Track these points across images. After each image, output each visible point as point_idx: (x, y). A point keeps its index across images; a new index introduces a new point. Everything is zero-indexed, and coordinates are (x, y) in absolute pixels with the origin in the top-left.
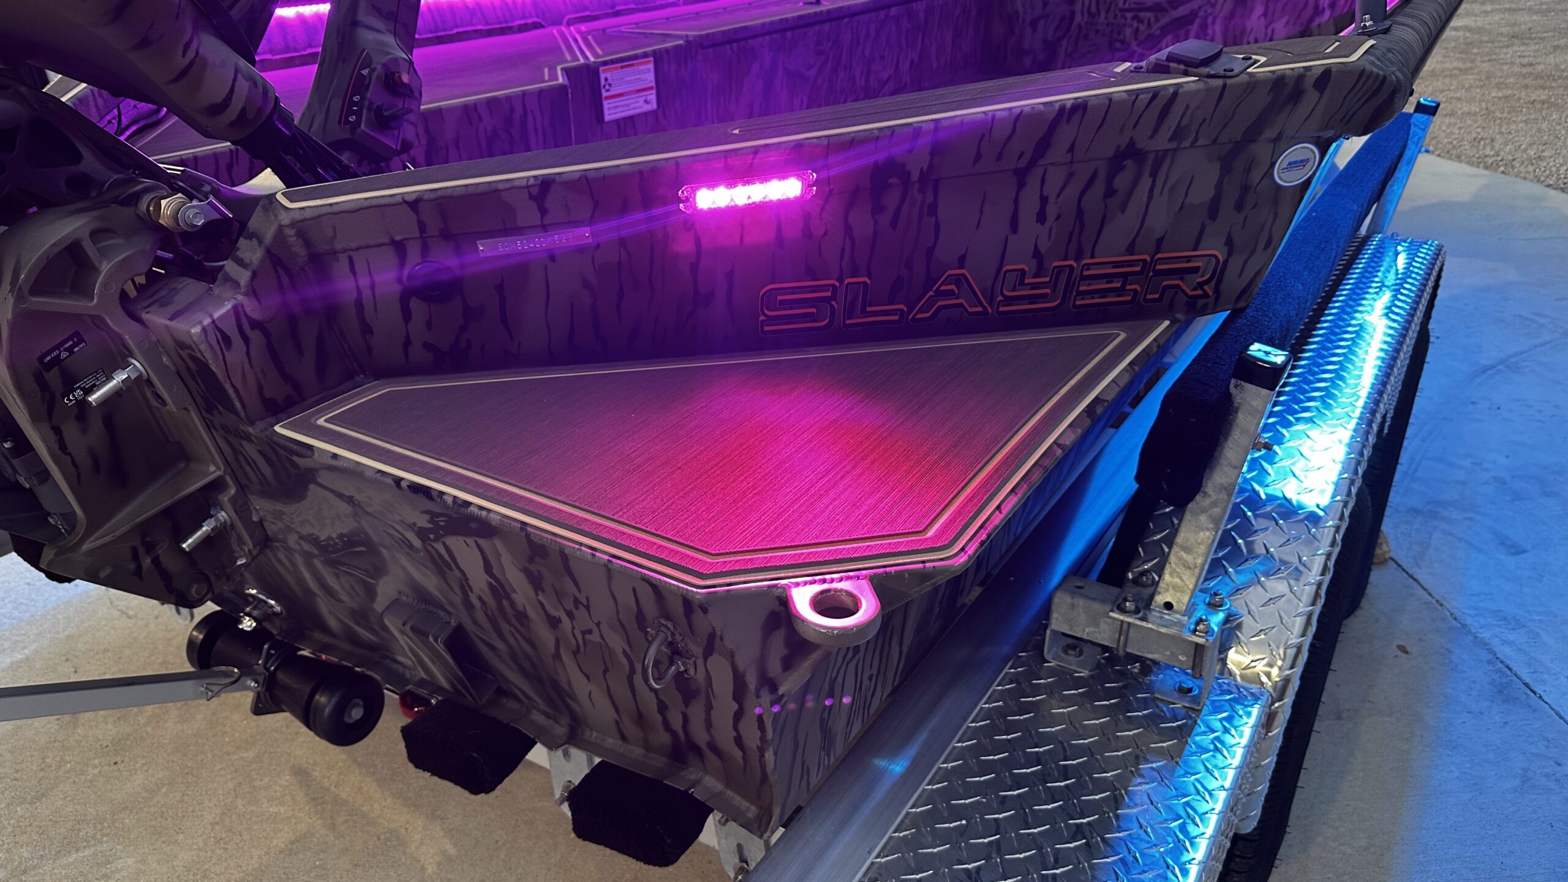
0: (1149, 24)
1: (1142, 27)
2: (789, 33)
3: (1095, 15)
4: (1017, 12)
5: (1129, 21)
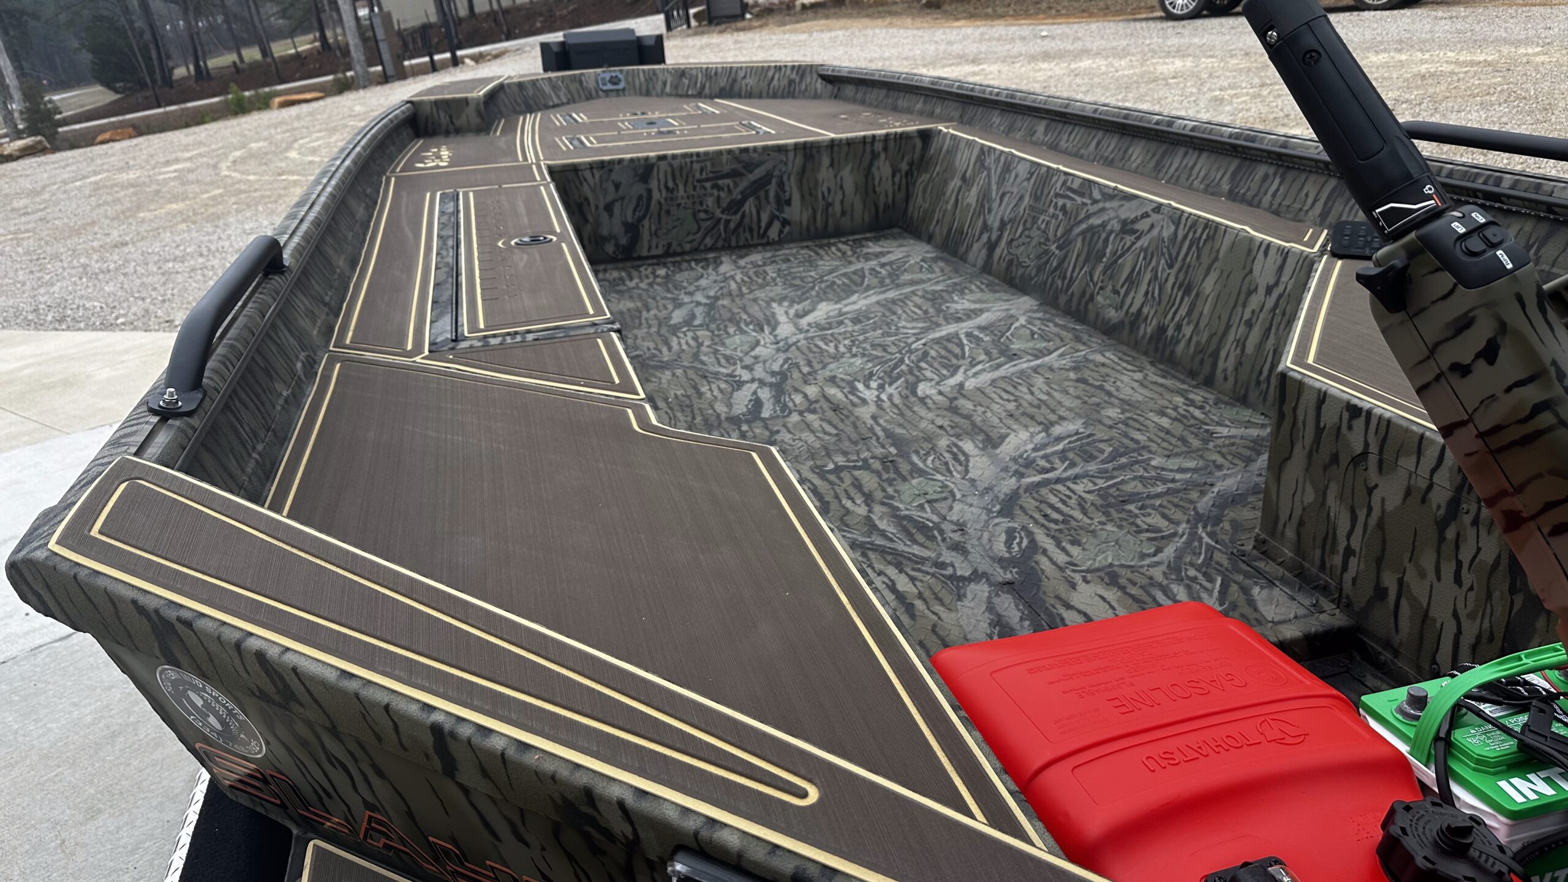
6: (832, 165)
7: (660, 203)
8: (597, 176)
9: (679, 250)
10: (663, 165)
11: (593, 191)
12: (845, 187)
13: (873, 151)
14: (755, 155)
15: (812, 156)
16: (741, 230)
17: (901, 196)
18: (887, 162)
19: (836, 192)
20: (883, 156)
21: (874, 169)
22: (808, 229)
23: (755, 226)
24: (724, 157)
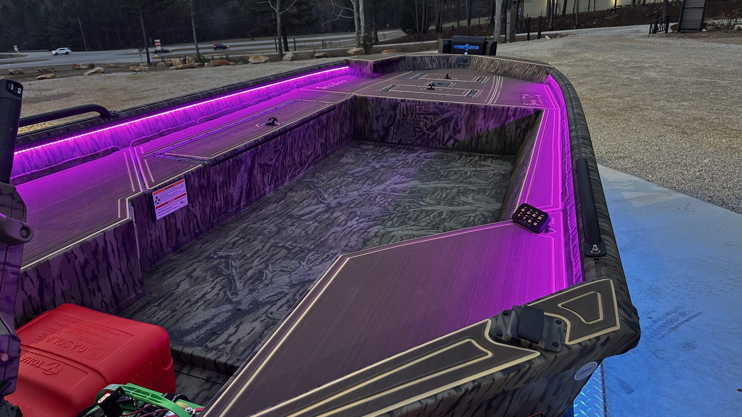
0: (431, 121)
1: (428, 122)
2: (260, 146)
3: (406, 115)
4: (369, 113)
5: (422, 119)
6: (484, 118)
8: (374, 104)
9: (405, 143)
10: (403, 104)
11: (372, 110)
12: (489, 130)
13: (507, 115)
14: (446, 107)
15: (474, 112)
16: (435, 140)
17: (519, 139)
18: (514, 122)
19: (484, 132)
20: (512, 118)
21: (506, 124)
22: (467, 146)
23: (441, 139)
24: (431, 106)
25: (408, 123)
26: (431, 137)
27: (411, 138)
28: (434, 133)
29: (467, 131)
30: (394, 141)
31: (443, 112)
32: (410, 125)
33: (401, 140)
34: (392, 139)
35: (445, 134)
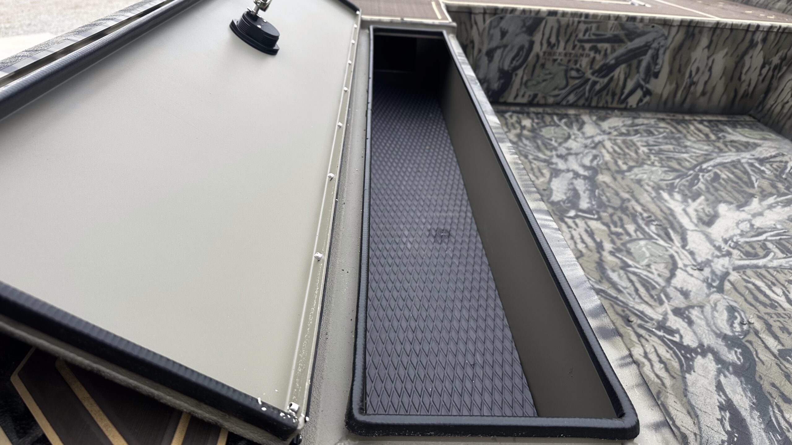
6: (708, 47)
7: (538, 56)
8: (488, 22)
9: (542, 101)
10: (552, 20)
11: (481, 35)
12: (714, 70)
13: (752, 40)
14: (640, 25)
15: (693, 35)
16: (605, 93)
17: (763, 87)
18: (762, 53)
19: (703, 73)
20: (760, 46)
21: (747, 59)
22: (666, 103)
23: (618, 91)
24: (611, 22)
25: (555, 60)
26: (598, 87)
27: (556, 92)
28: (606, 80)
29: (671, 72)
30: (520, 100)
31: (631, 35)
32: (560, 64)
33: (535, 96)
34: (517, 96)
35: (629, 80)
